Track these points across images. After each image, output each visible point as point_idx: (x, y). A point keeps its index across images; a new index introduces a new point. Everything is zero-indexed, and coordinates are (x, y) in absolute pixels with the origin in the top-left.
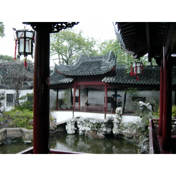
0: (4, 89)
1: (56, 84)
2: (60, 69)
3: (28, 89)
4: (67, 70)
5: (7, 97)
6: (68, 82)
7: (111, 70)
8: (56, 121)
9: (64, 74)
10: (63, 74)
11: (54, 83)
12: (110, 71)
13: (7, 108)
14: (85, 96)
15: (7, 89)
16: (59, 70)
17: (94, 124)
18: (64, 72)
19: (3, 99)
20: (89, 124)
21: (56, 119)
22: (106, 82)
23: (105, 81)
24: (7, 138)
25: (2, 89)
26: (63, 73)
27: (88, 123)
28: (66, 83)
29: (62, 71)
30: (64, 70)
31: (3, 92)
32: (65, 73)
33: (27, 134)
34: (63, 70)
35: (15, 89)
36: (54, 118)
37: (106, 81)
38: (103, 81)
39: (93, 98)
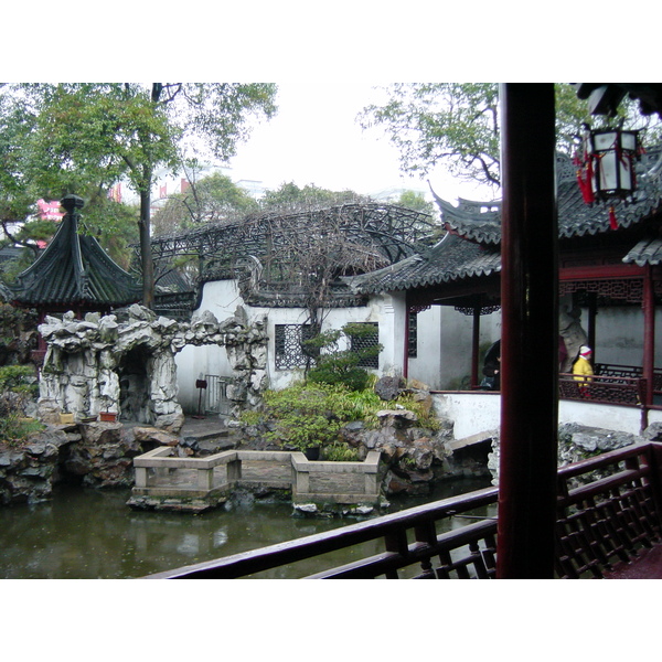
0: (265, 306)
1: (446, 280)
2: (458, 219)
3: (352, 306)
4: (486, 223)
5: (276, 337)
6: (488, 273)
7: (656, 205)
8: (452, 432)
9: (473, 241)
10: (468, 240)
11: (438, 277)
12: (654, 212)
13: (278, 378)
14: (571, 331)
15: (277, 307)
16: (454, 222)
17: (590, 452)
18: (471, 232)
19: (262, 345)
20: (571, 452)
21: (451, 426)
22: (641, 263)
23: (637, 262)
24: (237, 486)
25: (259, 306)
26: (469, 236)
27: (568, 448)
28: (483, 273)
29: (463, 226)
30: (476, 223)
31: (260, 320)
32: (476, 234)
33: (302, 476)
34: (469, 222)
35: (305, 307)
36: (441, 421)
37: (639, 258)
38: (625, 259)
39: (627, 341)
